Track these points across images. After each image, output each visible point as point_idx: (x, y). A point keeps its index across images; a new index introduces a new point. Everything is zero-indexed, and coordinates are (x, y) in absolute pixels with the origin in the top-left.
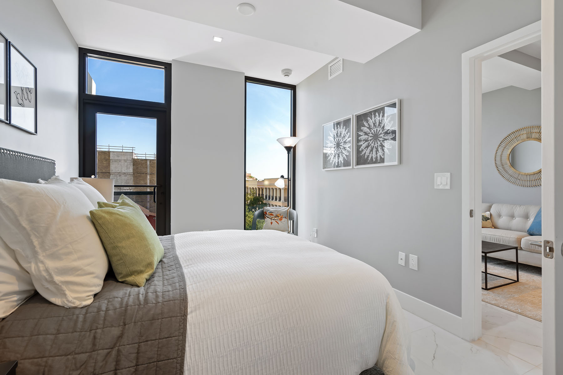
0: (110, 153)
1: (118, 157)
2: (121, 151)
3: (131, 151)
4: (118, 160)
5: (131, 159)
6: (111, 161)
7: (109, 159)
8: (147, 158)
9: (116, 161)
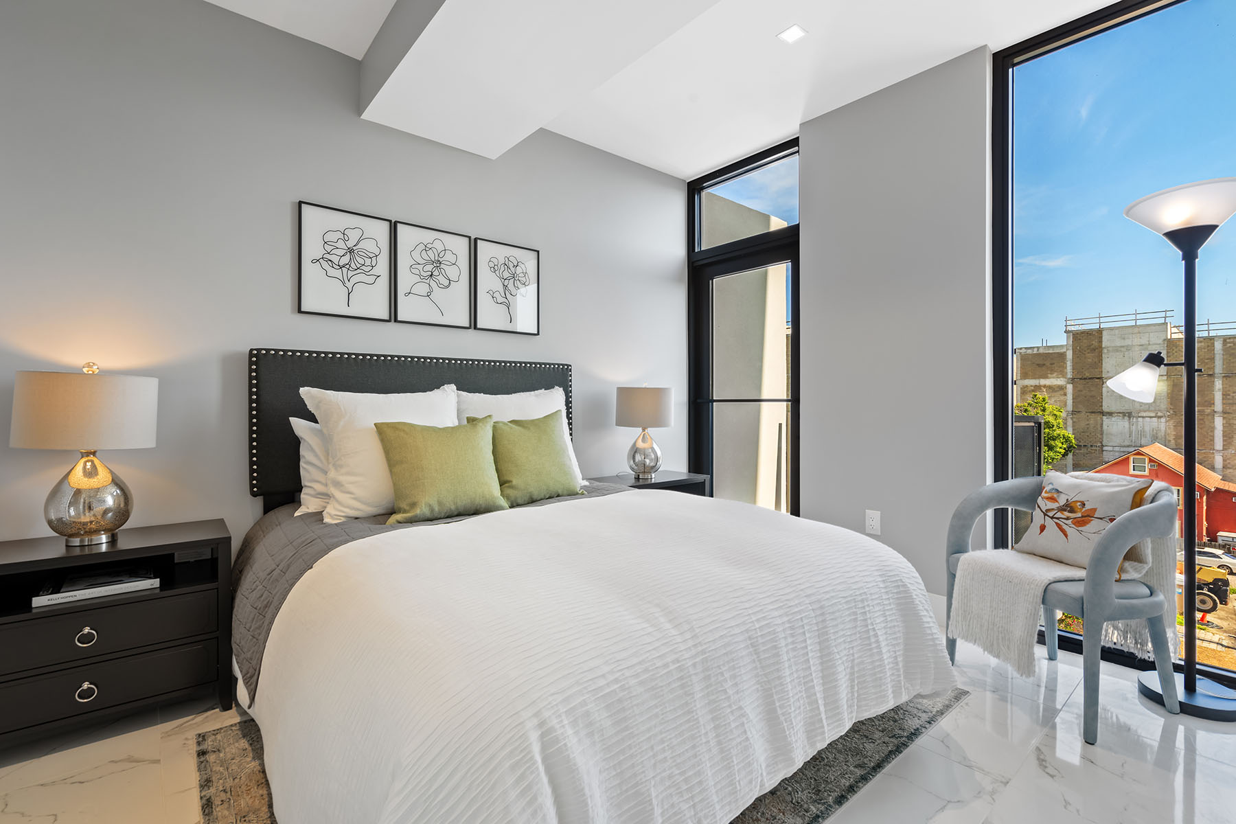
0: (1102, 333)
1: (1124, 339)
2: (1133, 323)
3: (1162, 321)
4: (1121, 347)
5: (1160, 341)
6: (1105, 351)
7: (1101, 347)
8: (1212, 334)
9: (1117, 349)
